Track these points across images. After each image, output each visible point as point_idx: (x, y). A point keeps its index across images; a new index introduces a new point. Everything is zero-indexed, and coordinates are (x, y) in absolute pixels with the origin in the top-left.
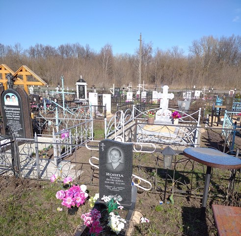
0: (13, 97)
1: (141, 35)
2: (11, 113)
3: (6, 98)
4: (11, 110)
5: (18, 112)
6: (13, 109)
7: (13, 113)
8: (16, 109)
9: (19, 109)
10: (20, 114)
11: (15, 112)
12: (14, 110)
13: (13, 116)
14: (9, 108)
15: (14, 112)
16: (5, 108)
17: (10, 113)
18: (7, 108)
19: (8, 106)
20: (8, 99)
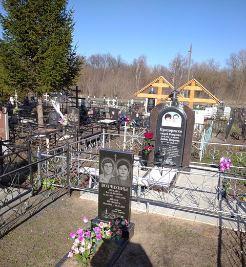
0: (176, 117)
1: (191, 47)
2: (168, 135)
3: (166, 118)
4: (169, 132)
5: (179, 135)
6: (172, 131)
7: (170, 136)
8: (176, 131)
9: (181, 132)
10: (180, 138)
11: (175, 135)
12: (173, 133)
13: (170, 140)
14: (166, 130)
15: (173, 135)
16: (161, 129)
17: (166, 135)
18: (164, 130)
19: (165, 127)
20: (168, 119)
